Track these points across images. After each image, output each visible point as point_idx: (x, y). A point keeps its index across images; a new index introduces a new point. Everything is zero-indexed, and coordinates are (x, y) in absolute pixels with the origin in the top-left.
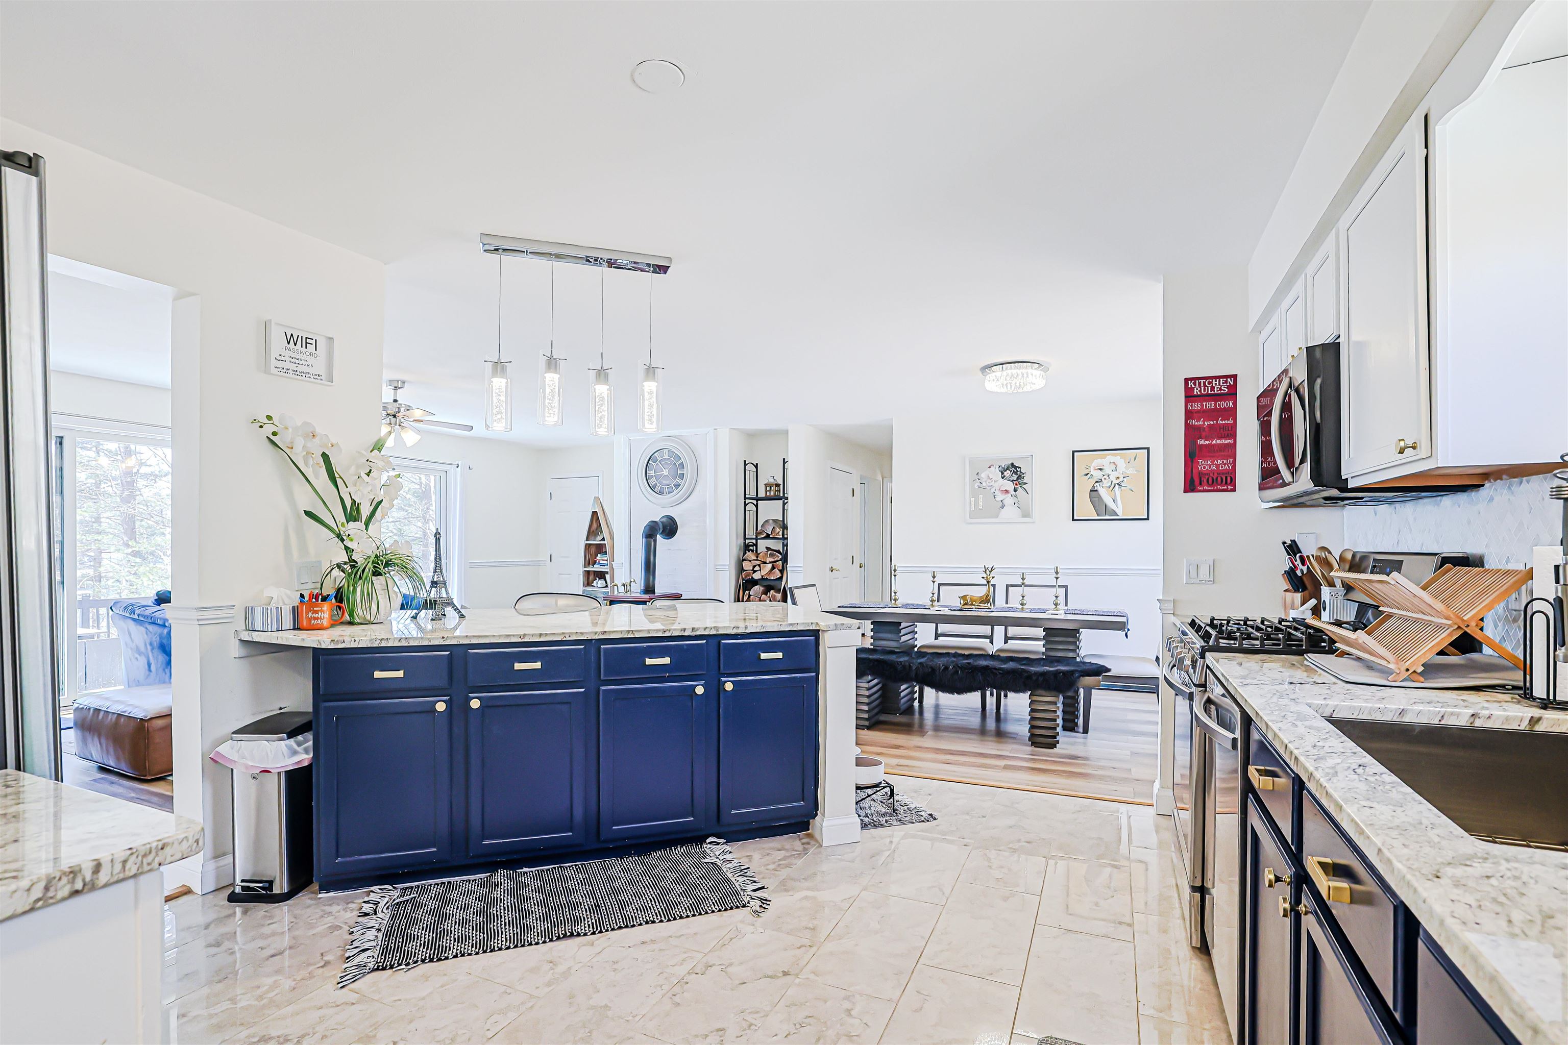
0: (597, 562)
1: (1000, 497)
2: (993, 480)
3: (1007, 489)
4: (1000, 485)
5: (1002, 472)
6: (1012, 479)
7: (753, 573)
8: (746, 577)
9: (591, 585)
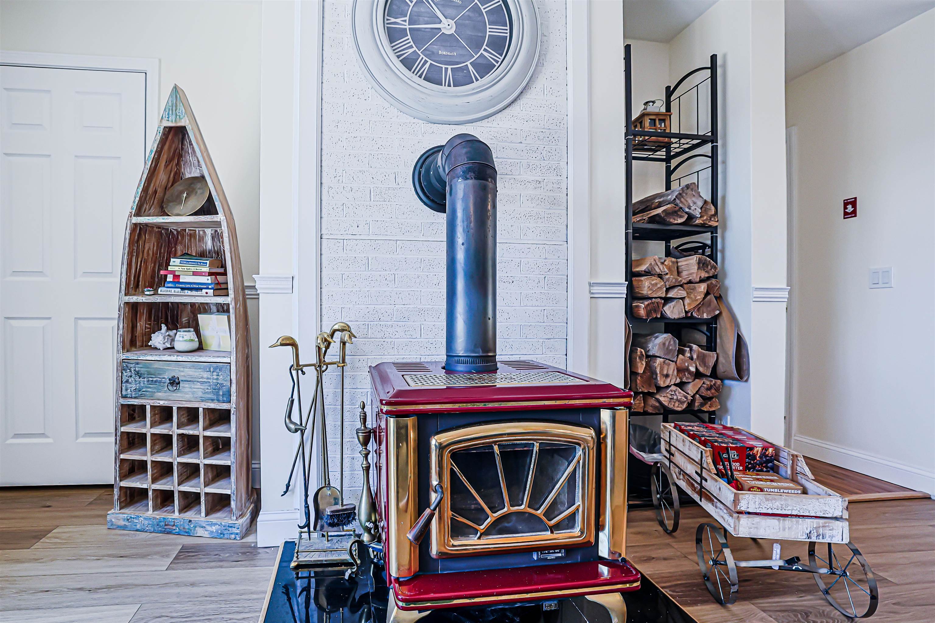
7: (664, 305)
8: (648, 314)
9: (146, 345)
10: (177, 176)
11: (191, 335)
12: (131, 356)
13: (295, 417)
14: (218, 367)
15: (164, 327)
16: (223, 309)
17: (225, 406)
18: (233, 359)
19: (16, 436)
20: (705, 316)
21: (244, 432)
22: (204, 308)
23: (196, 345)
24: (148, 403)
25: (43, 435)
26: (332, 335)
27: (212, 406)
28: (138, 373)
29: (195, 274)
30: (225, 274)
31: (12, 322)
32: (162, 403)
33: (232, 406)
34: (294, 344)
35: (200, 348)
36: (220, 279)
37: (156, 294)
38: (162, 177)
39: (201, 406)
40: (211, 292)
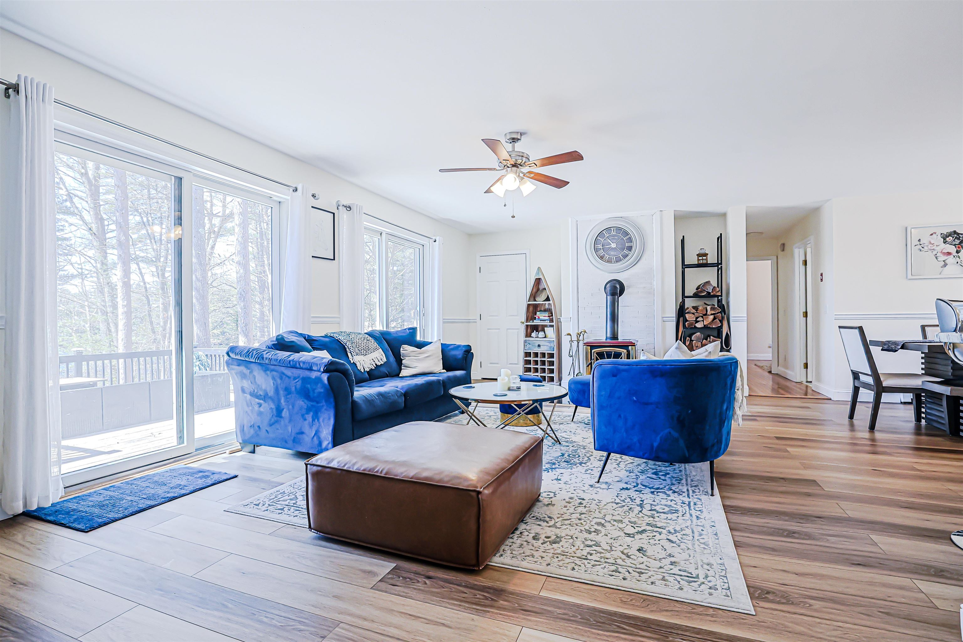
0: (537, 318)
1: (942, 258)
2: (935, 244)
3: (949, 251)
4: (942, 248)
5: (943, 238)
6: (954, 243)
7: (696, 323)
8: (689, 326)
9: (530, 336)
10: (538, 290)
11: (543, 333)
12: (527, 339)
13: (571, 354)
14: (550, 342)
15: (535, 331)
16: (552, 326)
17: (552, 352)
18: (555, 340)
19: (491, 363)
20: (714, 327)
21: (558, 360)
22: (546, 326)
23: (544, 336)
24: (532, 352)
25: (497, 364)
26: (581, 333)
27: (549, 352)
28: (529, 344)
29: (544, 316)
30: (552, 316)
31: (490, 330)
32: (536, 351)
33: (554, 352)
34: (570, 335)
35: (545, 337)
36: (551, 317)
37: (533, 322)
38: (535, 290)
39: (546, 352)
40: (548, 321)
